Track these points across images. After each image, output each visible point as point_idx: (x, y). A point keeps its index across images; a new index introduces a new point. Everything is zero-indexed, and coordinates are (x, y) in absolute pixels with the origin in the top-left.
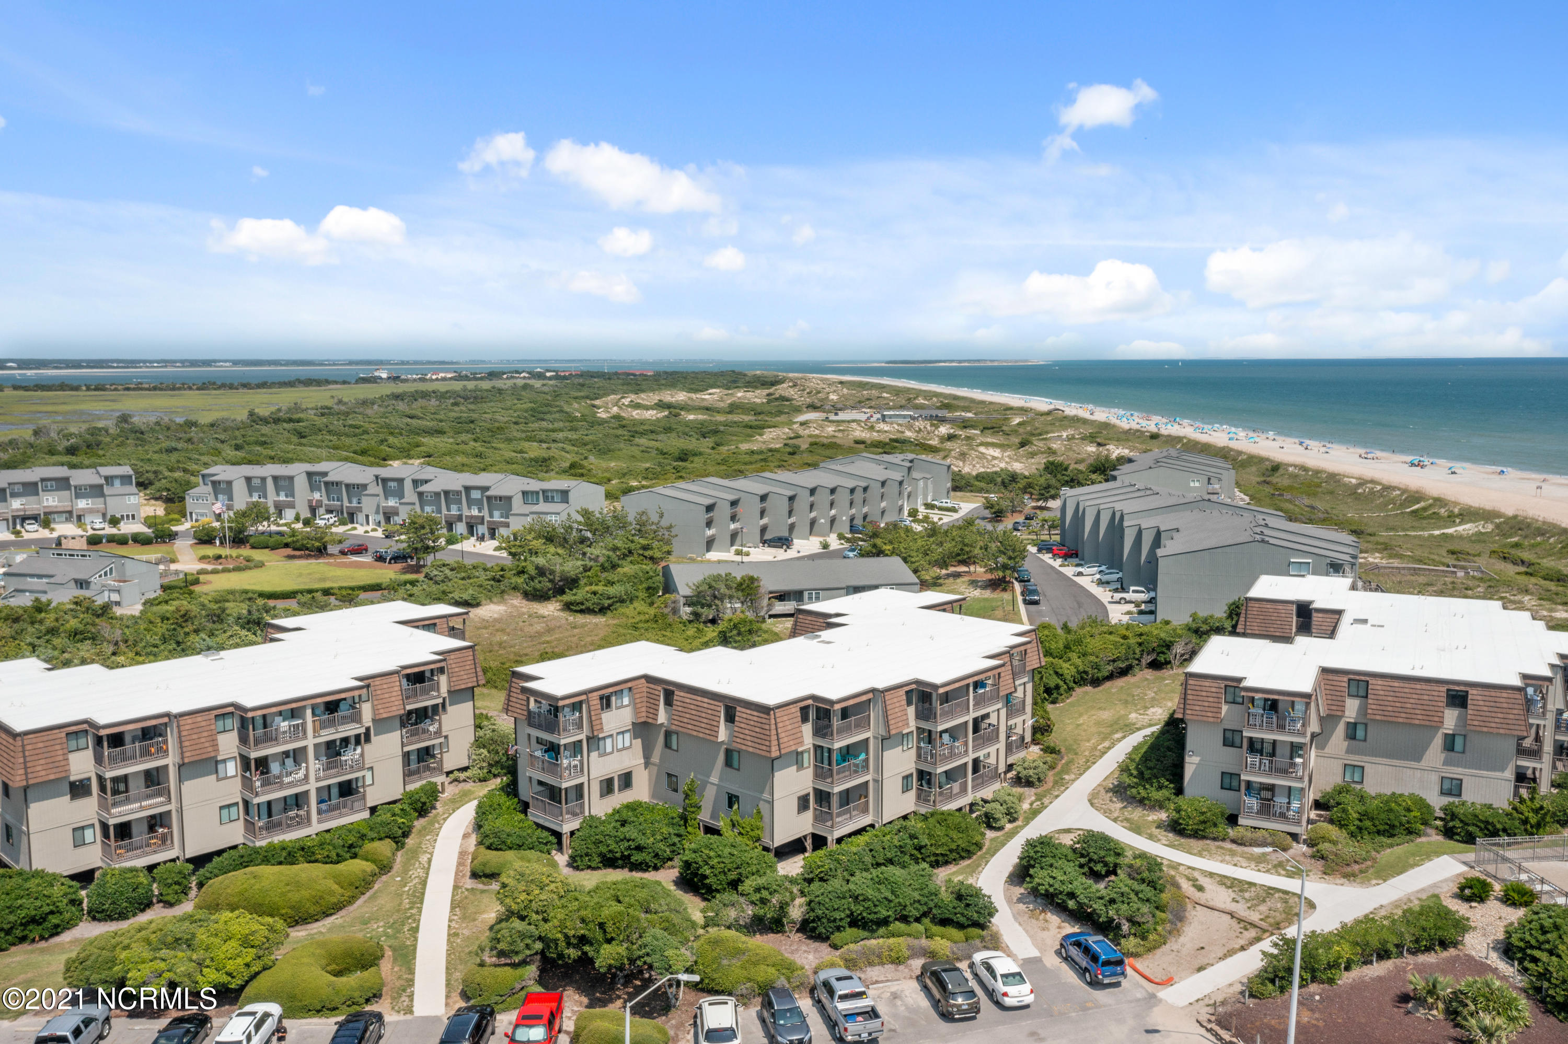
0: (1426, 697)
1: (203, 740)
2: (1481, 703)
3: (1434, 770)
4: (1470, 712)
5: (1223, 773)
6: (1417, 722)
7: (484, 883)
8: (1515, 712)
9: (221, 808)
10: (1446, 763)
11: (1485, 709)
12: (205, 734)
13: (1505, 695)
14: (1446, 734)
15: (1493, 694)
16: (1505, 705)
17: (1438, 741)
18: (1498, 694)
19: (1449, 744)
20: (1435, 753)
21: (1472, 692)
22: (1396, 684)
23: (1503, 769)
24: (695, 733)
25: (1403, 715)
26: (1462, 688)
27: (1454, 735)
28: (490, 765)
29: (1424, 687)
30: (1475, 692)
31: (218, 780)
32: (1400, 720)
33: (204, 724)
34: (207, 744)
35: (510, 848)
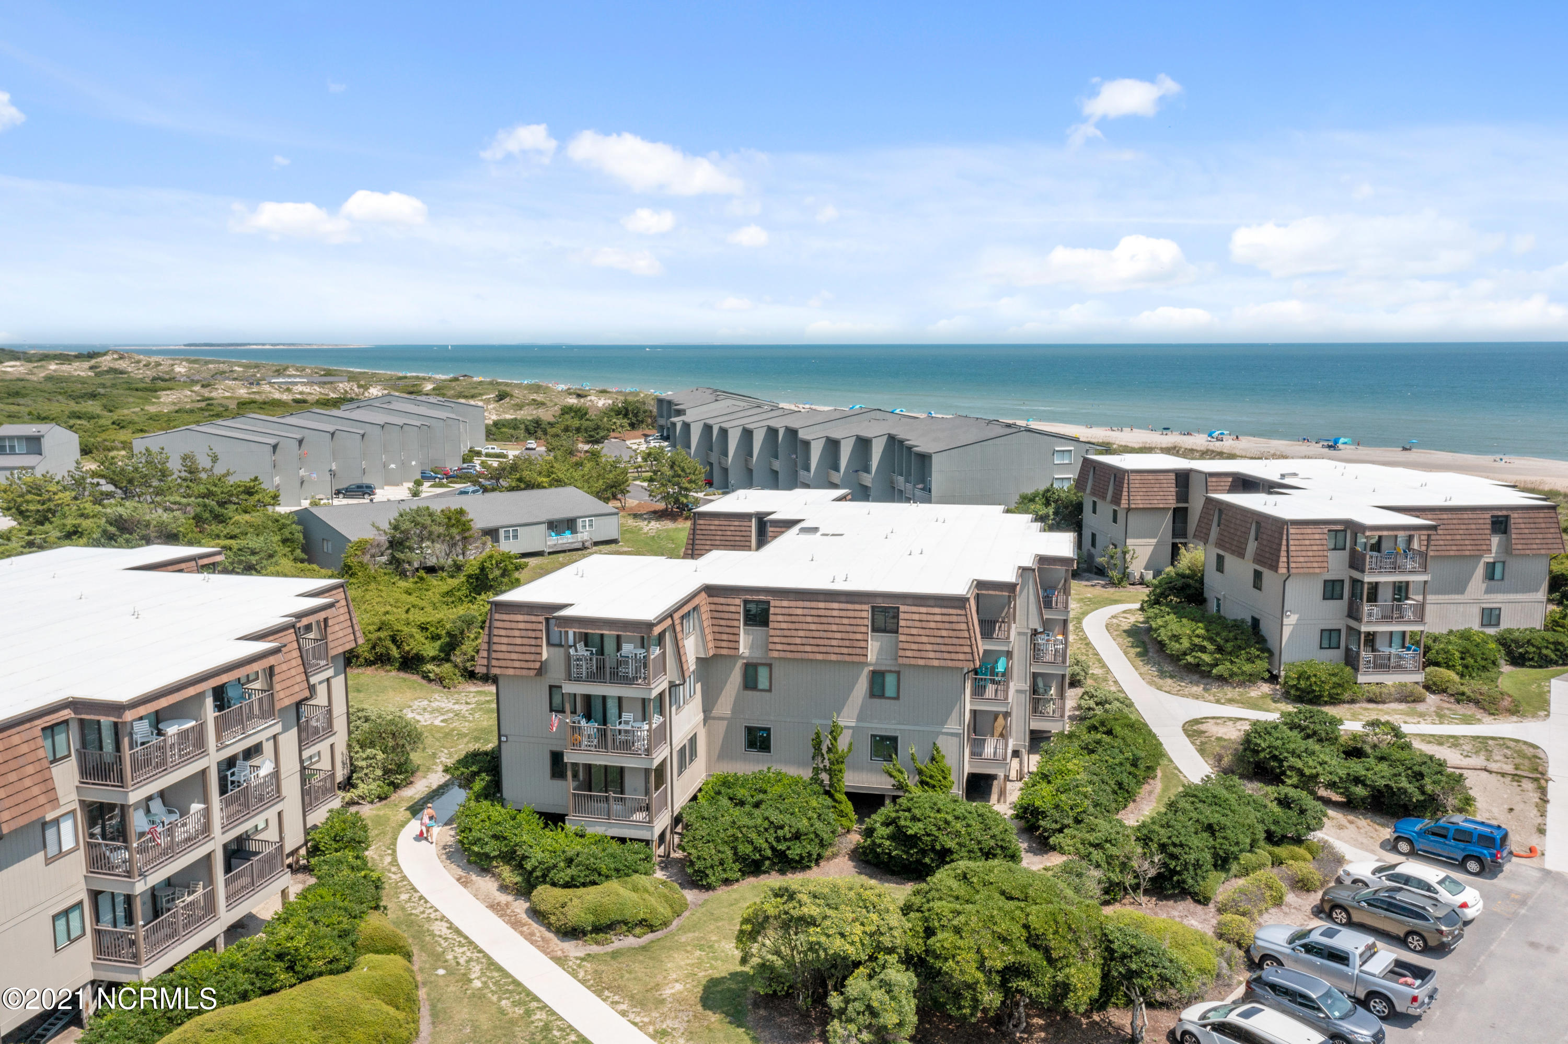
0: (1473, 527)
1: (27, 782)
2: (1523, 526)
3: (1476, 602)
4: (1514, 536)
5: (1322, 631)
6: (1467, 553)
7: (597, 943)
8: (1552, 530)
9: (55, 918)
10: (1487, 591)
11: (1527, 531)
12: (30, 769)
13: (1542, 515)
14: (1488, 563)
15: (1532, 515)
16: (1543, 525)
17: (1480, 571)
18: (1537, 515)
19: (1490, 573)
20: (1477, 582)
21: (1514, 515)
22: (1445, 516)
23: (1537, 590)
24: (820, 657)
25: (1454, 548)
26: (1505, 513)
27: (1494, 563)
28: (386, 771)
29: (1471, 516)
30: (1516, 515)
31: (48, 861)
32: (1452, 553)
33: (24, 748)
34: (36, 791)
35: (607, 877)
